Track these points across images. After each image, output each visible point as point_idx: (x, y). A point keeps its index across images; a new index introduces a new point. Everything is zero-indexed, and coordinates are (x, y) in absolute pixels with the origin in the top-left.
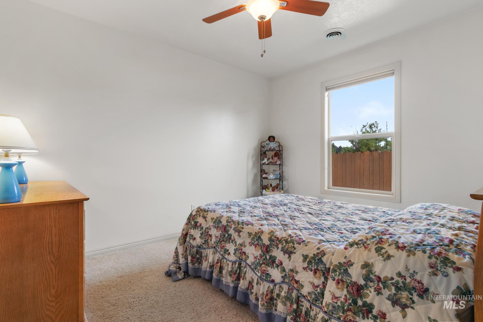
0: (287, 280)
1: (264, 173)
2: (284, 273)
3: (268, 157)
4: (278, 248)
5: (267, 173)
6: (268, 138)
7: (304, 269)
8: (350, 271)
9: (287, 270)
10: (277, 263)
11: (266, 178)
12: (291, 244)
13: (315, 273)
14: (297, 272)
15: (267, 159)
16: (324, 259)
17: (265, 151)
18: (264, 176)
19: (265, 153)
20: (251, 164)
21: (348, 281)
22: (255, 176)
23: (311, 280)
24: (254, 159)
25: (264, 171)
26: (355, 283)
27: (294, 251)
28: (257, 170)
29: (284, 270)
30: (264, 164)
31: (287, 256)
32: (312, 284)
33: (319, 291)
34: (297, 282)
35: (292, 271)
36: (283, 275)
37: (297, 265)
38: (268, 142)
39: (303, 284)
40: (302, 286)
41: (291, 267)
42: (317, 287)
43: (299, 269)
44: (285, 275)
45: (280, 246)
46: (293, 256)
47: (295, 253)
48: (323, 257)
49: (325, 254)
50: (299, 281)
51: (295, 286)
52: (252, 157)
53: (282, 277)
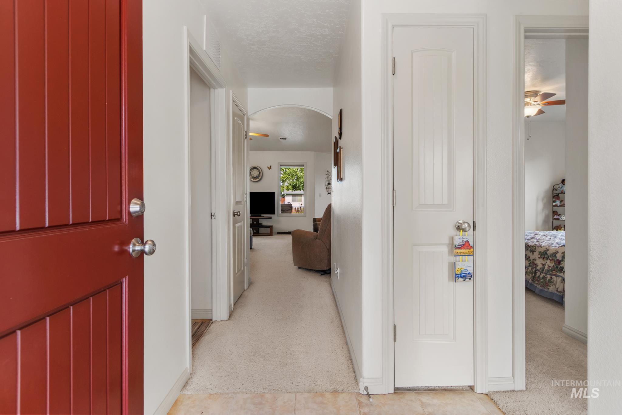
0: (531, 265)
1: (556, 214)
2: (530, 262)
3: (561, 200)
4: (528, 250)
5: (560, 215)
6: (561, 182)
7: (539, 258)
8: (557, 255)
9: (531, 260)
10: (527, 257)
11: (558, 219)
12: (535, 248)
13: (543, 259)
14: (536, 260)
15: (560, 201)
16: (547, 252)
17: (558, 194)
18: (556, 217)
19: (558, 195)
20: (541, 205)
21: (555, 259)
22: (547, 217)
23: (542, 262)
24: (545, 201)
25: (556, 213)
26: (558, 260)
27: (536, 250)
28: (548, 211)
29: (530, 260)
30: (555, 206)
31: (532, 253)
32: (542, 264)
33: (550, 269)
34: (535, 264)
35: (533, 260)
36: (529, 262)
37: (536, 257)
38: (561, 185)
39: (538, 265)
40: (538, 266)
41: (533, 258)
42: (550, 267)
43: (537, 258)
44: (531, 262)
45: (529, 249)
46: (535, 253)
47: (536, 251)
48: (547, 251)
49: (548, 250)
50: (536, 264)
51: (535, 266)
52: (543, 200)
53: (529, 263)
